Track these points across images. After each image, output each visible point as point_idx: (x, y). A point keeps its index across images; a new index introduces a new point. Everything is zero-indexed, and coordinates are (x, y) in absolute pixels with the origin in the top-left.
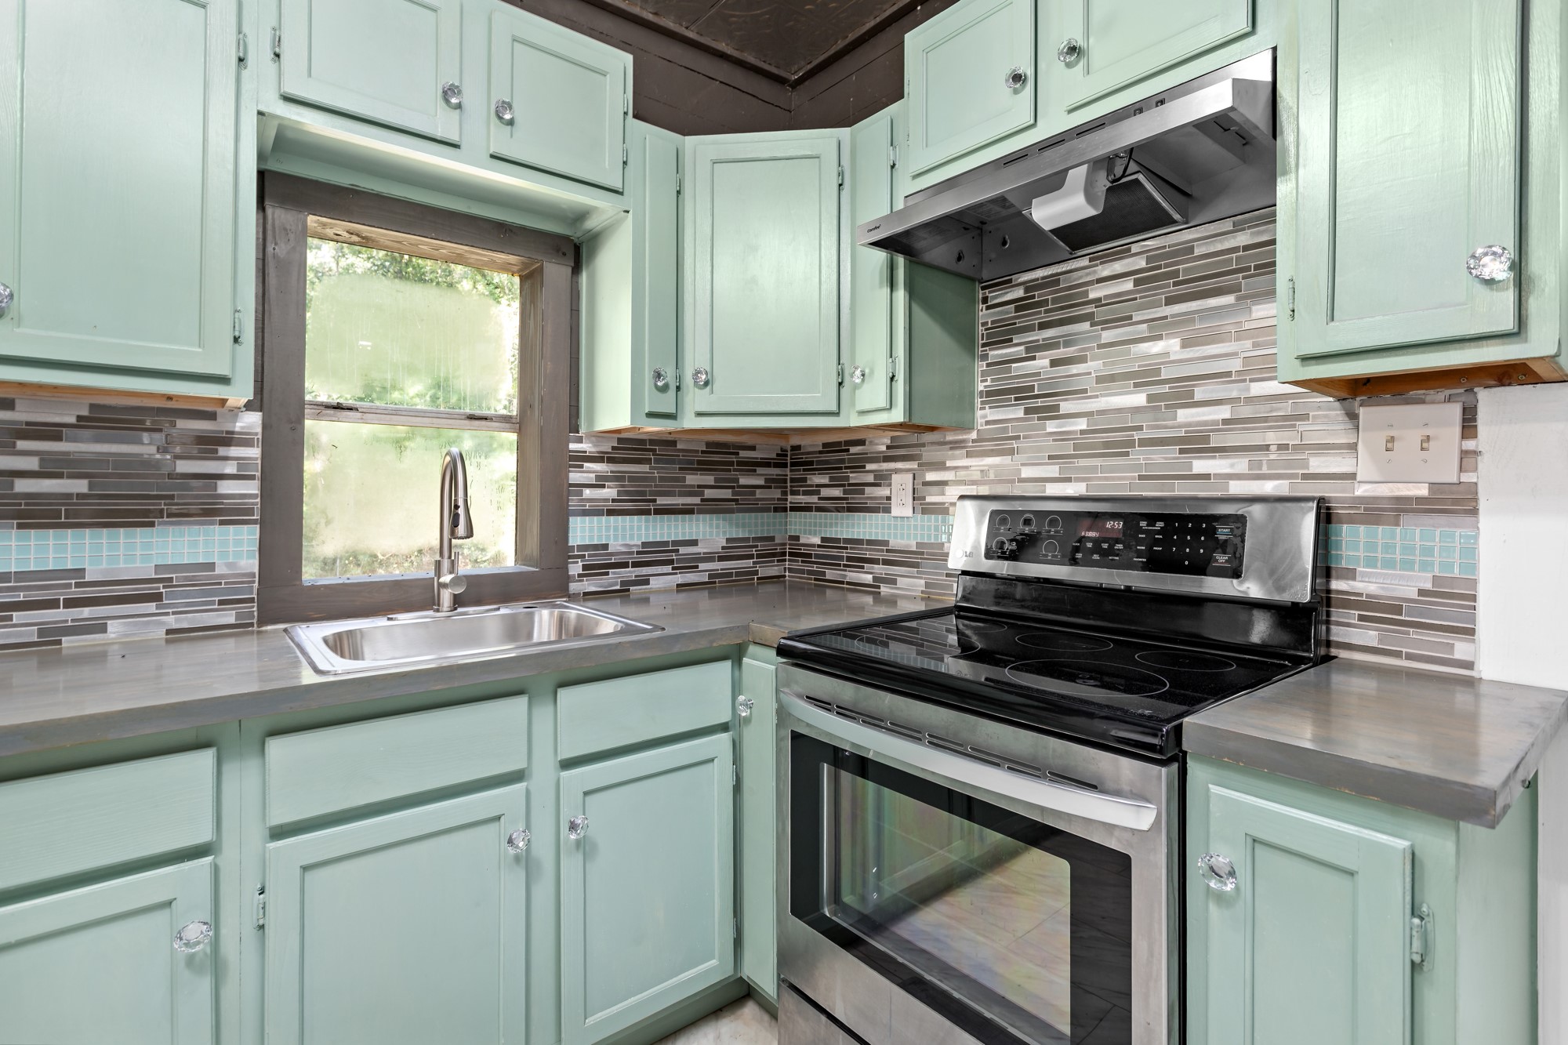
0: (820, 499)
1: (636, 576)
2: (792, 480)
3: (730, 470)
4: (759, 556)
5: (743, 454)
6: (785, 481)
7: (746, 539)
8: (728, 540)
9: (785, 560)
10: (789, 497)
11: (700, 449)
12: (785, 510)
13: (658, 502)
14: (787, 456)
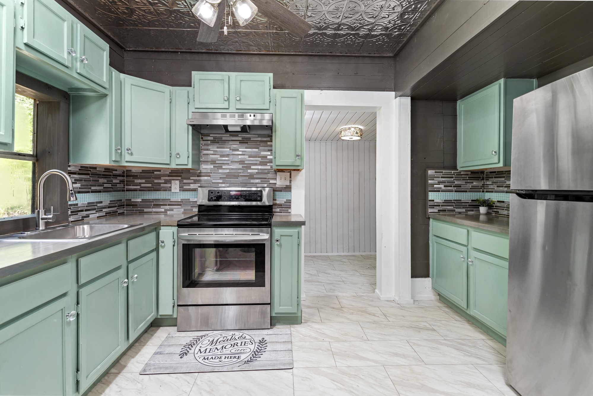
0: (140, 187)
1: (86, 215)
2: (127, 181)
3: (110, 178)
4: (118, 206)
5: (114, 172)
6: (124, 181)
7: (115, 201)
8: (110, 201)
9: (124, 207)
10: (126, 187)
11: (103, 170)
12: (124, 191)
13: (92, 189)
14: (124, 173)
